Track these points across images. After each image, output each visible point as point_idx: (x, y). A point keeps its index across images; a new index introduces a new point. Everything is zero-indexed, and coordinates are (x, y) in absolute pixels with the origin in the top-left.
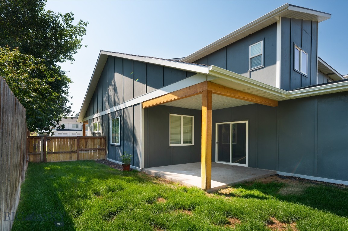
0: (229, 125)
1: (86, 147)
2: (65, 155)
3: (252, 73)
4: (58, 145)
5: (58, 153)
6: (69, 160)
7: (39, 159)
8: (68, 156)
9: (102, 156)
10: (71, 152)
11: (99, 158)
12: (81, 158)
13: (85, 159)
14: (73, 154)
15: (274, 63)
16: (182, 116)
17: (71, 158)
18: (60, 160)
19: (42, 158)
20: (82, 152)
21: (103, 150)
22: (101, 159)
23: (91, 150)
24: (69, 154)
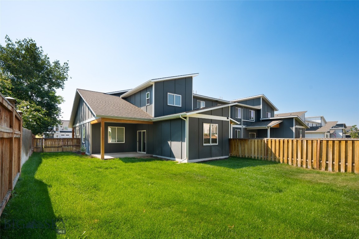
0: (141, 132)
1: (67, 144)
2: (55, 149)
3: (147, 107)
4: (51, 143)
5: (51, 147)
6: (57, 151)
7: (39, 150)
8: (57, 149)
9: (77, 149)
10: (58, 147)
11: (76, 150)
12: (65, 151)
13: (67, 151)
14: (59, 148)
15: (152, 104)
16: (116, 127)
17: (58, 150)
18: (51, 151)
19: (41, 150)
20: (65, 147)
21: (79, 146)
22: (77, 151)
23: (71, 146)
24: (57, 148)
